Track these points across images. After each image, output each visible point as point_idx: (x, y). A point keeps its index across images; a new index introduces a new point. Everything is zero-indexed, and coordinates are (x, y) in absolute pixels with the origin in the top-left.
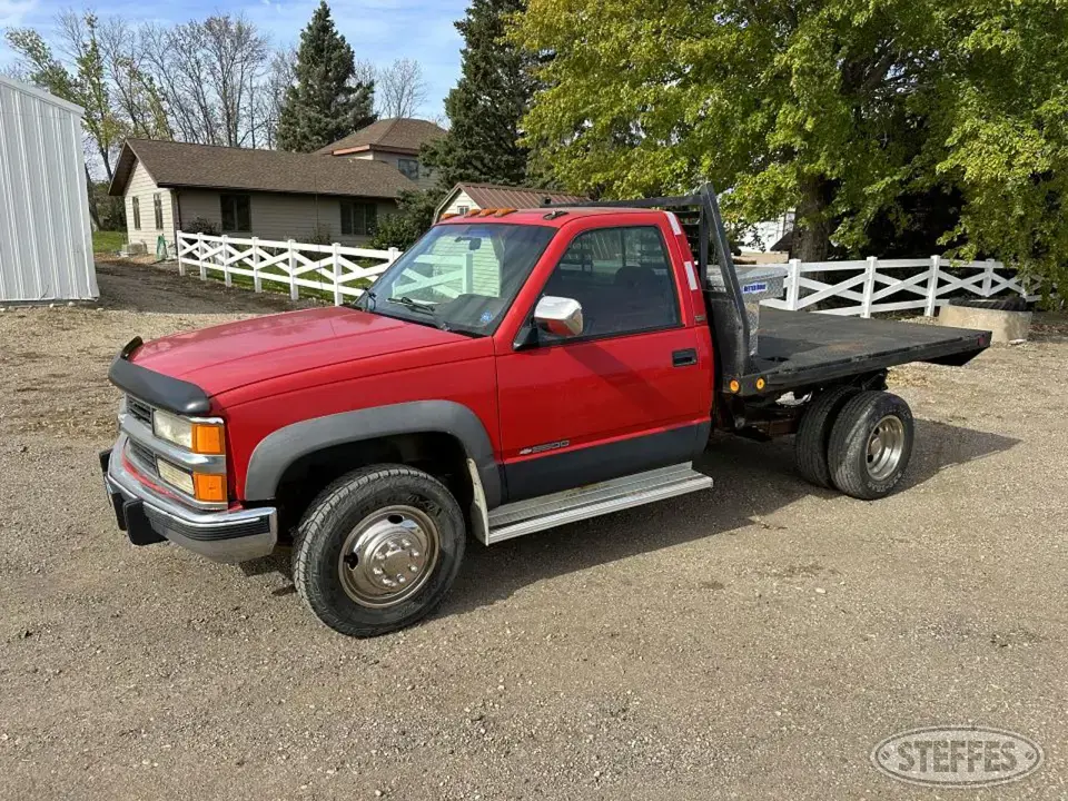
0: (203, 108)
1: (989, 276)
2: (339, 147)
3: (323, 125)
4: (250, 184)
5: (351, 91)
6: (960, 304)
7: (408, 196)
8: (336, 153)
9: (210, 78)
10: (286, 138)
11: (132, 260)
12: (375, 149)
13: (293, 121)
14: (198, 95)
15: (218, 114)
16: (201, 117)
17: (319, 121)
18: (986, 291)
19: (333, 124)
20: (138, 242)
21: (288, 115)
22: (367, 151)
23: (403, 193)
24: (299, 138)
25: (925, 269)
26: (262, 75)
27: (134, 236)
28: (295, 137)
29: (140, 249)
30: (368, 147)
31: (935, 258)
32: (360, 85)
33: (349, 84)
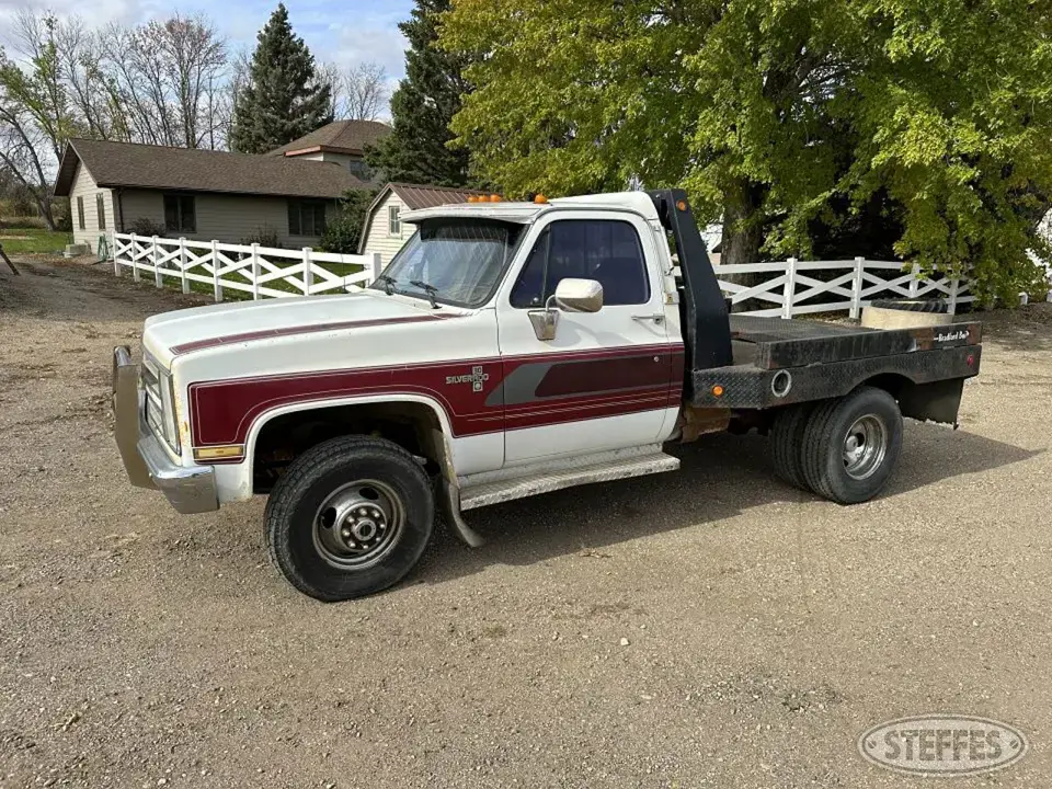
0: (162, 110)
1: (915, 277)
2: (293, 148)
3: (278, 126)
4: (195, 185)
5: (307, 92)
6: (881, 306)
7: (352, 196)
8: (287, 154)
9: (169, 79)
10: (241, 139)
11: (74, 260)
12: (325, 150)
13: (247, 121)
14: (156, 95)
15: (177, 115)
16: (160, 119)
17: (274, 122)
18: (913, 292)
19: (289, 125)
20: (81, 242)
21: (244, 115)
22: (317, 152)
23: (348, 194)
24: (254, 138)
25: (849, 270)
27: (79, 237)
28: (250, 137)
29: (83, 250)
30: (318, 148)
31: (859, 259)
32: (317, 87)
33: (307, 86)
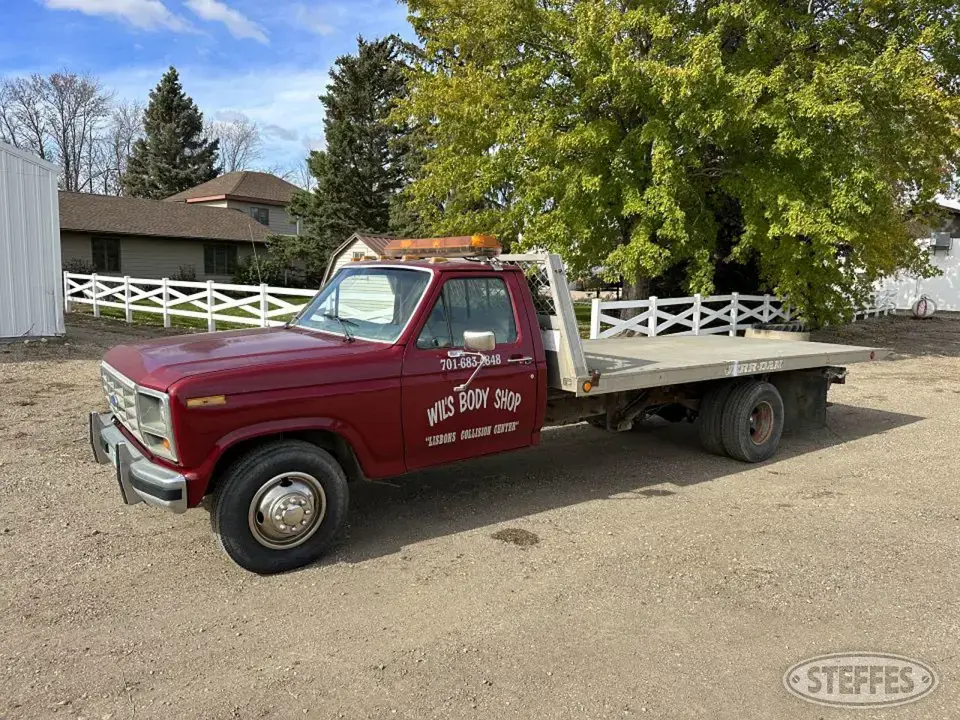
1: (766, 307)
2: (192, 195)
3: (173, 174)
4: (121, 229)
5: (194, 145)
8: (189, 201)
9: (50, 128)
10: (134, 185)
12: (229, 198)
13: (141, 170)
17: (168, 171)
18: (766, 318)
19: (182, 174)
21: (137, 165)
22: (223, 200)
23: (273, 239)
24: (147, 185)
25: (729, 302)
26: (102, 127)
28: (144, 184)
30: (224, 197)
31: (735, 294)
32: (205, 141)
33: (195, 139)
